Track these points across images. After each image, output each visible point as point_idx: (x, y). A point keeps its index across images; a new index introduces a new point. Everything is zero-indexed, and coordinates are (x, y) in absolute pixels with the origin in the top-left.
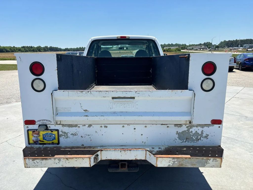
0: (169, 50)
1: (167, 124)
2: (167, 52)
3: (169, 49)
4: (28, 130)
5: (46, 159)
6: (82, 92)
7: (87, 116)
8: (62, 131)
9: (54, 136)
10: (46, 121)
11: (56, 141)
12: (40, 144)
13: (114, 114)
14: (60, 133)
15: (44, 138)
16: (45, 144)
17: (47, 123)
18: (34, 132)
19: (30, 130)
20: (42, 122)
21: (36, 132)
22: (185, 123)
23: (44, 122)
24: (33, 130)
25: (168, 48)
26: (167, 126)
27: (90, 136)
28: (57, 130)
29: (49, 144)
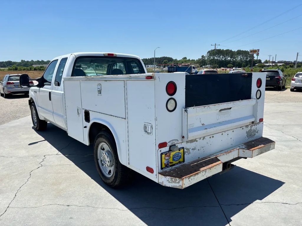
0: (42, 69)
1: (242, 127)
2: (40, 71)
3: (41, 67)
4: (162, 154)
5: (197, 174)
6: (205, 107)
7: (206, 129)
8: (186, 149)
9: (180, 154)
10: (174, 141)
11: (181, 160)
12: (171, 166)
13: (220, 124)
14: (185, 150)
15: (173, 160)
16: (174, 165)
17: (175, 143)
18: (166, 154)
19: (163, 153)
20: (172, 142)
21: (167, 154)
22: (249, 124)
23: (173, 142)
24: (165, 152)
25: (39, 66)
26: (242, 128)
27: (203, 148)
28: (183, 148)
29: (177, 163)
